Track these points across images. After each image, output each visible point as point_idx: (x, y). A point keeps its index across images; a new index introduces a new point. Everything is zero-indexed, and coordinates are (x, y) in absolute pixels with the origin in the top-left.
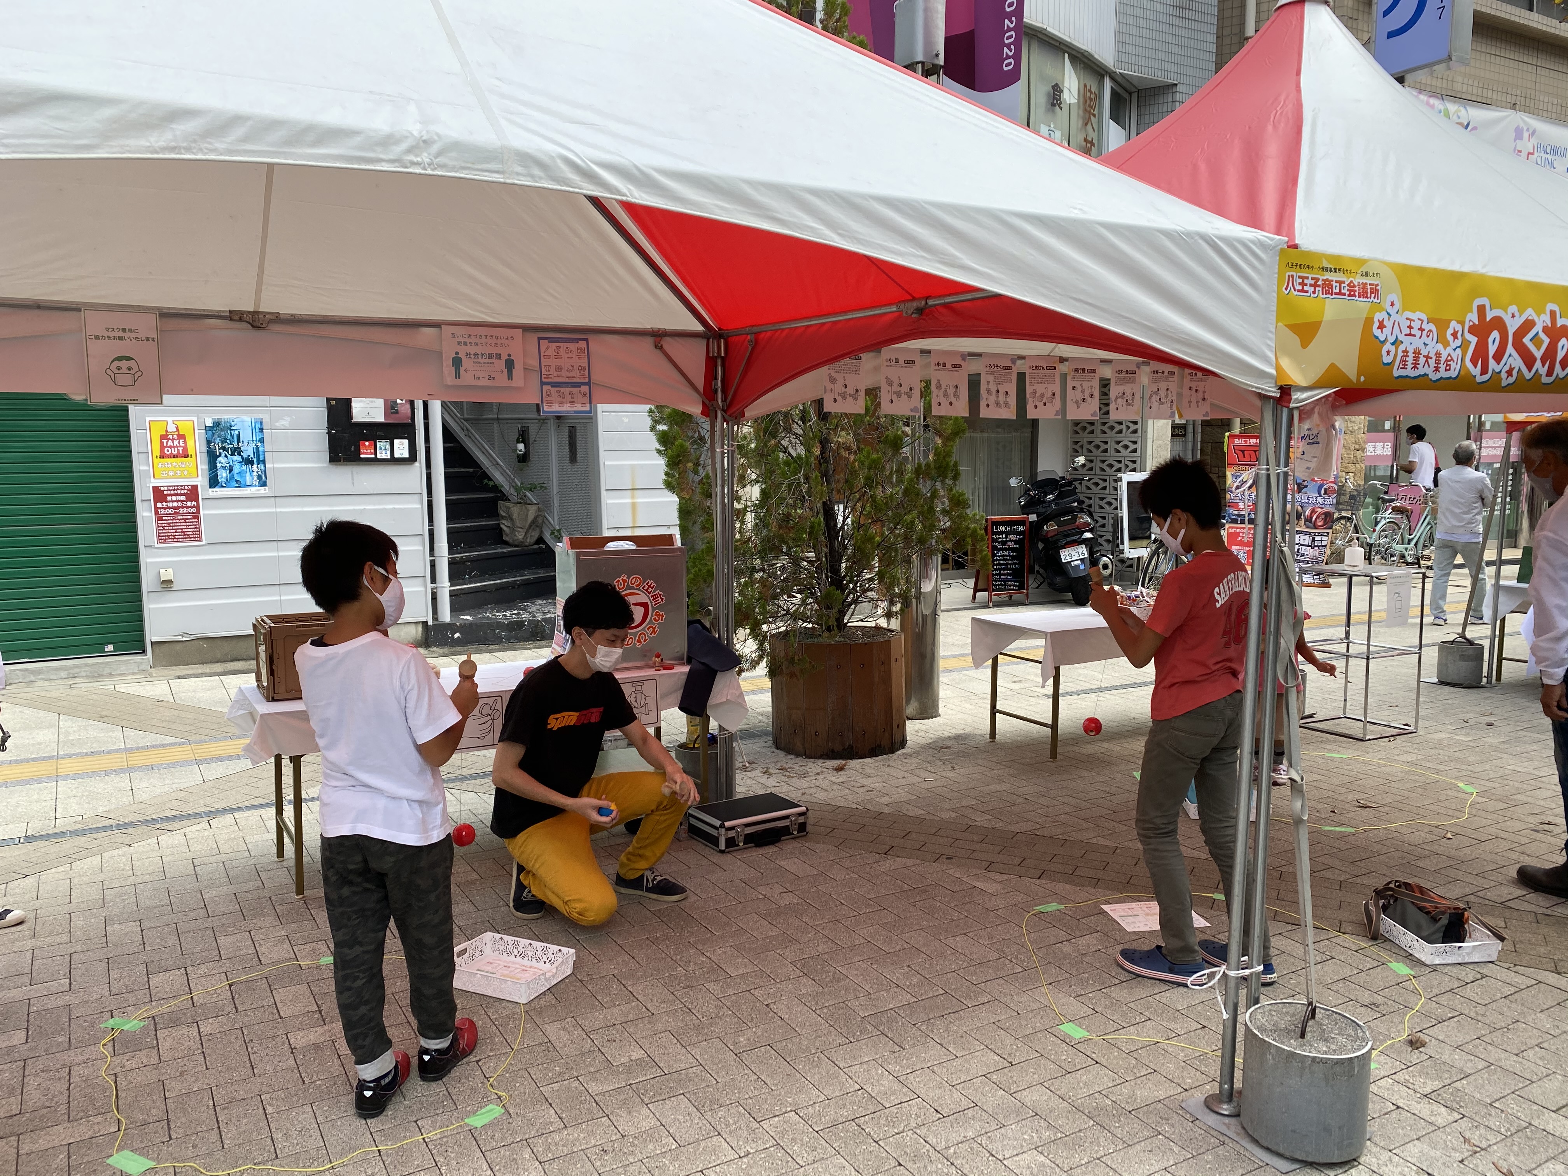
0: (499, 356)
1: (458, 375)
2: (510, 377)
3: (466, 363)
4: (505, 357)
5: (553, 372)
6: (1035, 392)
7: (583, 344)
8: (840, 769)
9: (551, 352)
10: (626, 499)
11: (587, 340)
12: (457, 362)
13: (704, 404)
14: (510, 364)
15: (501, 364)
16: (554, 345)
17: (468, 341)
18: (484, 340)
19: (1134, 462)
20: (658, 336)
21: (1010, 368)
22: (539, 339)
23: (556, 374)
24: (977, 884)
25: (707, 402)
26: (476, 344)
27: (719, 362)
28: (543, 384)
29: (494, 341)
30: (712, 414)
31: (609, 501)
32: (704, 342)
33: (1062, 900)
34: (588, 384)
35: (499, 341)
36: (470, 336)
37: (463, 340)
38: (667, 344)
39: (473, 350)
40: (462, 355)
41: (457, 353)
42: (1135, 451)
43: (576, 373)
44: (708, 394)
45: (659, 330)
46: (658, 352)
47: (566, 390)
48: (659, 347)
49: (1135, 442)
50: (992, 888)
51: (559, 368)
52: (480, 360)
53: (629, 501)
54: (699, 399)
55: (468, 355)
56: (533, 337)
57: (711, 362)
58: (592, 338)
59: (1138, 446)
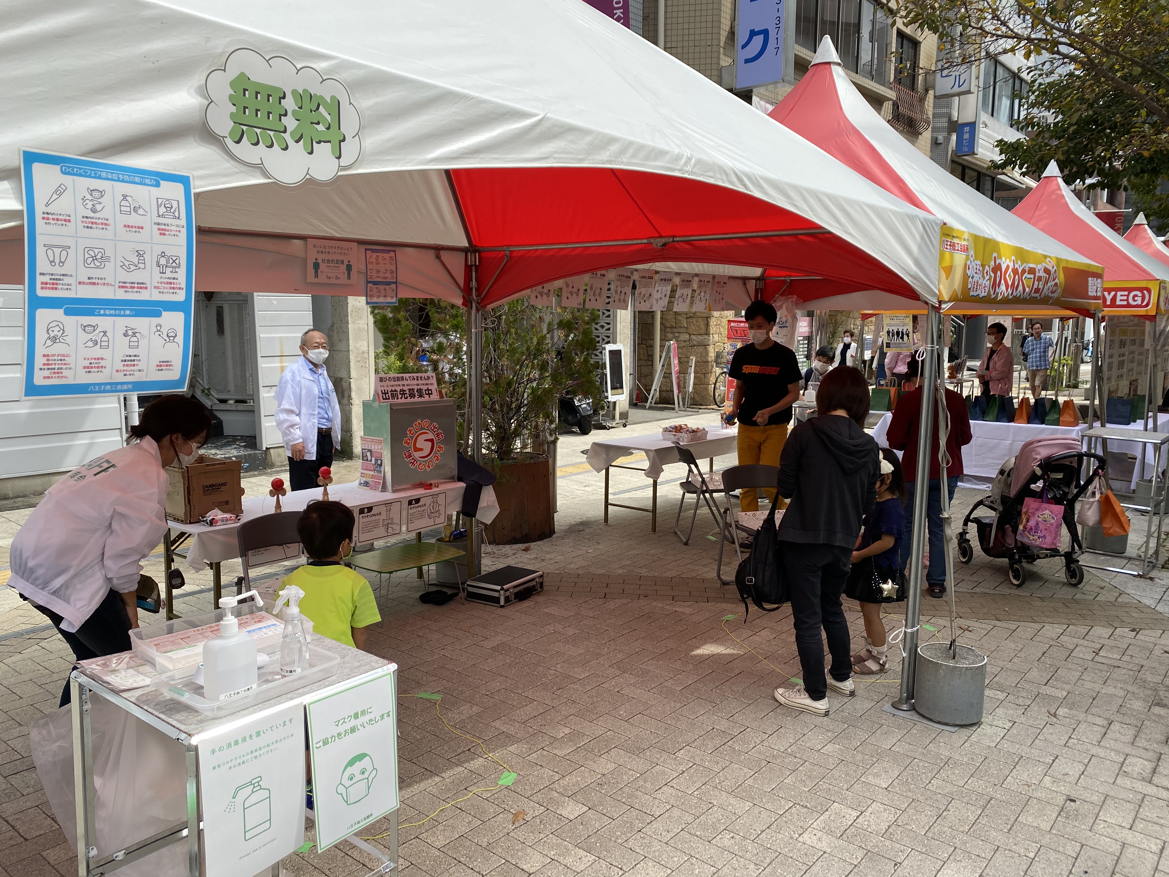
0: (342, 262)
1: (316, 276)
2: (349, 277)
3: (323, 267)
4: (346, 263)
5: (374, 274)
6: (640, 293)
7: (392, 254)
8: (526, 550)
9: (373, 260)
10: (276, 364)
11: (395, 251)
12: (316, 266)
13: (464, 297)
14: (349, 268)
15: (343, 267)
16: (375, 255)
17: (324, 250)
18: (333, 250)
19: (608, 337)
20: (438, 249)
21: (629, 277)
22: (366, 250)
23: (376, 275)
24: (677, 609)
25: (466, 297)
26: (329, 253)
27: (474, 269)
28: (368, 282)
29: (340, 251)
30: (469, 305)
31: (263, 366)
32: (464, 254)
33: (732, 613)
34: (396, 283)
35: (343, 251)
36: (325, 247)
37: (320, 250)
38: (444, 255)
39: (326, 257)
40: (320, 261)
41: (316, 259)
42: (609, 329)
43: (388, 275)
44: (466, 291)
45: (439, 245)
46: (437, 261)
47: (381, 287)
48: (438, 257)
49: (608, 324)
50: (688, 611)
51: (378, 271)
52: (330, 265)
53: (279, 365)
54: (460, 294)
55: (323, 260)
56: (363, 247)
57: (468, 269)
58: (398, 250)
59: (611, 326)
